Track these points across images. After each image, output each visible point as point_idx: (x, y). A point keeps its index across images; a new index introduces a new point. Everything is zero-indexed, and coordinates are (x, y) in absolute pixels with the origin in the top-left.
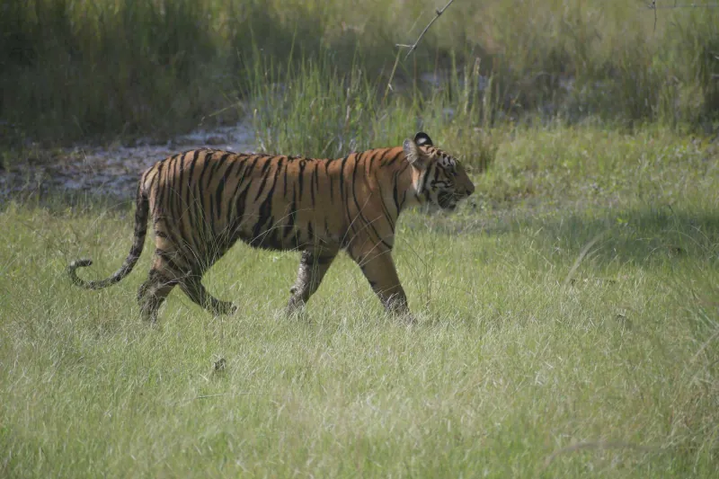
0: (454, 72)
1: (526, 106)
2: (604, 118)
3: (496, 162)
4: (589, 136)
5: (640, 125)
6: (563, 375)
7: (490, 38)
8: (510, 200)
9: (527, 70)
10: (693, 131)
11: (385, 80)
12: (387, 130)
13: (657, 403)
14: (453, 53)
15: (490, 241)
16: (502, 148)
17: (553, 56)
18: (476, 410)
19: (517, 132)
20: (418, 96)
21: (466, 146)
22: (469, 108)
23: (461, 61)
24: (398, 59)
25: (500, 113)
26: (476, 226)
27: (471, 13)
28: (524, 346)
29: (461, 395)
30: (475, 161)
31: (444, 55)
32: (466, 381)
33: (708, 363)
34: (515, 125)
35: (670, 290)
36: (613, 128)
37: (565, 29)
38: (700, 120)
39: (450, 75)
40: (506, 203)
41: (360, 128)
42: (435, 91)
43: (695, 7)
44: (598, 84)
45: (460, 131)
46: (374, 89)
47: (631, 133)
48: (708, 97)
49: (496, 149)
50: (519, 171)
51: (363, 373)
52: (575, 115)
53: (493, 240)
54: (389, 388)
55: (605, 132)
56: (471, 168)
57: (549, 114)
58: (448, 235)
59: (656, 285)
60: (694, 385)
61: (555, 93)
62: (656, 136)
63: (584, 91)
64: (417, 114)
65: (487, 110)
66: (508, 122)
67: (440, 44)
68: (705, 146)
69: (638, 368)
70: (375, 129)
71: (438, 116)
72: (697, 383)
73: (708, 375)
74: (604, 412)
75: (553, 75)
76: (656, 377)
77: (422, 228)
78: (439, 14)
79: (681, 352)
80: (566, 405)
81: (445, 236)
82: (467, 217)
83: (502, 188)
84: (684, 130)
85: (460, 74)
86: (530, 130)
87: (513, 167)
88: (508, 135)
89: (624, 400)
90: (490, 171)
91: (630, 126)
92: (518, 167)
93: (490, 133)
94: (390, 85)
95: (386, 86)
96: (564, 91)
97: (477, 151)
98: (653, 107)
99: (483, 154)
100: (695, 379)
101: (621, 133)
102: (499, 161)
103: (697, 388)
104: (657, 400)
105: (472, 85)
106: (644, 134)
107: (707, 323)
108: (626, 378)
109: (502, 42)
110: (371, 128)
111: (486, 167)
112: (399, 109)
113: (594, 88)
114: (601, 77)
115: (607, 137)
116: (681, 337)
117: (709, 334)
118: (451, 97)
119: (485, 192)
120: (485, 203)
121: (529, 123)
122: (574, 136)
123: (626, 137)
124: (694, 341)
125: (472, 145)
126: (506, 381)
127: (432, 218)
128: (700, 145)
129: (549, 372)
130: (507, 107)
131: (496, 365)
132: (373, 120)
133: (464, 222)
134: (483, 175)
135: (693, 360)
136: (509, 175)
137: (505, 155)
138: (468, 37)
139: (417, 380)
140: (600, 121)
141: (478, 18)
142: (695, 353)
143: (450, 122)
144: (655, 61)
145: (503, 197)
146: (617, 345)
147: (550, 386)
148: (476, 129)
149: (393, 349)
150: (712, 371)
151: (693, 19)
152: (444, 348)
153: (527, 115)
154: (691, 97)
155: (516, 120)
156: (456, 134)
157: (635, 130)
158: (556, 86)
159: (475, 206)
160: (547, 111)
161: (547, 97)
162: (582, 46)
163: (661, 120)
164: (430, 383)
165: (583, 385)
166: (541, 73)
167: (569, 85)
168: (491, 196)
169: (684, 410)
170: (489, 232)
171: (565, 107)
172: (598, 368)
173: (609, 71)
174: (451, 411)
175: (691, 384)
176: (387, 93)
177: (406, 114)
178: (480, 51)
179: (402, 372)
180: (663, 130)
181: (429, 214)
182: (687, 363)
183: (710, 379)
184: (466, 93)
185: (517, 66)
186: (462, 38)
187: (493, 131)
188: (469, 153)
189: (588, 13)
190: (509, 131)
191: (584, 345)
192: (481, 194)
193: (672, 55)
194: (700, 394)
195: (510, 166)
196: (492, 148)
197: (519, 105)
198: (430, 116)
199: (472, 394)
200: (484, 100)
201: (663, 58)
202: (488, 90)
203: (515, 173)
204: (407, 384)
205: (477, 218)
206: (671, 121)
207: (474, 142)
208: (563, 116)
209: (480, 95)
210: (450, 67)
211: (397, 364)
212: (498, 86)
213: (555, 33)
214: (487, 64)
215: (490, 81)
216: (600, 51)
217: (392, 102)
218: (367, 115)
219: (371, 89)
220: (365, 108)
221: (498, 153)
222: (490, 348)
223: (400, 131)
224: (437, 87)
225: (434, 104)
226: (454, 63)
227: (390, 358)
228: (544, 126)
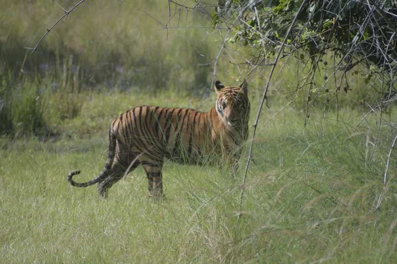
0: (58, 62)
1: (98, 81)
2: (141, 88)
3: (82, 112)
4: (133, 98)
5: (160, 92)
6: (120, 230)
7: (78, 44)
8: (90, 134)
9: (98, 62)
10: (189, 95)
11: (19, 68)
12: (20, 95)
13: (171, 244)
14: (57, 52)
15: (78, 156)
16: (85, 105)
17: (112, 54)
18: (71, 250)
19: (93, 96)
20: (38, 76)
21: (65, 104)
22: (67, 83)
23: (62, 57)
24: (26, 56)
25: (84, 86)
26: (71, 148)
27: (67, 30)
28: (98, 214)
29: (63, 242)
30: (70, 112)
31: (52, 54)
32: (66, 234)
33: (198, 221)
34: (92, 92)
35: (178, 182)
36: (145, 94)
37: (119, 39)
38: (193, 89)
39: (55, 64)
40: (88, 135)
41: (5, 94)
42: (47, 73)
43: (189, 27)
44: (137, 70)
45: (62, 96)
46: (13, 73)
47: (156, 96)
48: (196, 77)
49: (81, 106)
50: (95, 117)
51: (8, 231)
52: (125, 87)
53: (81, 156)
54: (23, 239)
55: (141, 95)
56: (68, 116)
57: (110, 86)
58: (56, 153)
59: (170, 179)
60: (191, 233)
61: (113, 74)
62: (169, 98)
63: (129, 73)
64: (38, 86)
65: (76, 84)
66: (88, 90)
67: (49, 48)
68: (195, 103)
69: (160, 225)
70: (13, 94)
71: (49, 87)
72: (192, 232)
73: (198, 228)
74: (142, 249)
75: (113, 65)
76: (170, 229)
77: (40, 149)
78: (49, 31)
79: (184, 215)
80: (121, 246)
81: (54, 154)
82: (66, 143)
83: (85, 127)
84: (184, 94)
85: (61, 64)
86: (100, 95)
87: (91, 115)
88: (88, 97)
89: (153, 243)
90: (78, 117)
91: (155, 92)
92: (94, 115)
93: (78, 97)
94: (22, 70)
95: (20, 71)
96: (119, 73)
97: (71, 107)
98: (166, 82)
99: (74, 107)
100: (192, 231)
101: (151, 96)
102: (83, 111)
103: (193, 235)
104: (171, 242)
105: (68, 70)
106: (162, 96)
107: (198, 199)
108: (154, 230)
109: (84, 46)
110: (11, 94)
111: (76, 115)
112: (27, 84)
113: (135, 71)
114: (138, 65)
115: (142, 98)
116: (183, 207)
117: (199, 206)
118: (56, 76)
119: (76, 129)
120: (76, 135)
121: (99, 92)
122: (125, 98)
123: (153, 98)
124: (191, 209)
125: (68, 103)
126: (88, 233)
127: (46, 144)
128: (192, 102)
129: (112, 228)
130: (87, 82)
131: (83, 224)
132: (12, 89)
133: (64, 146)
134: (75, 120)
135: (191, 219)
136: (89, 119)
137: (87, 108)
138: (65, 44)
139: (38, 234)
140: (138, 90)
141: (70, 33)
142: (191, 216)
143: (56, 90)
144: (168, 58)
145: (86, 131)
146: (149, 213)
147: (113, 236)
148: (70, 94)
149: (25, 217)
150: (201, 226)
151: (187, 34)
152: (53, 216)
153: (99, 87)
154: (188, 76)
155: (93, 90)
156: (59, 97)
157: (158, 94)
158: (114, 71)
159: (70, 137)
160: (109, 84)
161: (109, 77)
162: (128, 48)
163: (171, 89)
164: (46, 236)
165: (131, 235)
166: (106, 63)
167: (121, 70)
168: (79, 131)
169: (186, 247)
170: (78, 152)
171: (119, 82)
172: (139, 225)
173: (143, 62)
174: (58, 250)
175: (189, 232)
176: (20, 74)
177: (31, 87)
178: (72, 51)
179: (30, 230)
180: (173, 95)
181: (45, 141)
182: (187, 221)
183: (199, 230)
184: (65, 74)
185: (93, 60)
186: (62, 44)
187: (80, 95)
188: (66, 108)
189: (131, 31)
190: (88, 95)
191: (131, 213)
192: (74, 130)
193: (177, 54)
194: (194, 238)
195: (90, 114)
196: (79, 104)
197: (94, 81)
198: (45, 87)
199: (69, 241)
200: (75, 79)
201: (172, 55)
202: (77, 72)
203: (93, 119)
204: (33, 236)
205: (71, 143)
206: (177, 90)
207: (70, 102)
208: (118, 87)
209: (72, 75)
210: (55, 60)
211: (27, 225)
212: (82, 70)
213: (113, 42)
214: (77, 58)
215: (78, 68)
216: (138, 51)
217: (23, 79)
218: (9, 87)
219: (11, 72)
220: (8, 82)
221: (83, 107)
222: (79, 215)
223: (27, 95)
224: (49, 71)
225: (46, 80)
226: (58, 58)
227: (23, 222)
228: (108, 92)
